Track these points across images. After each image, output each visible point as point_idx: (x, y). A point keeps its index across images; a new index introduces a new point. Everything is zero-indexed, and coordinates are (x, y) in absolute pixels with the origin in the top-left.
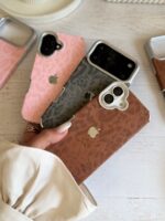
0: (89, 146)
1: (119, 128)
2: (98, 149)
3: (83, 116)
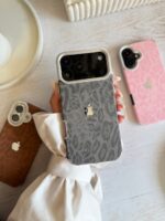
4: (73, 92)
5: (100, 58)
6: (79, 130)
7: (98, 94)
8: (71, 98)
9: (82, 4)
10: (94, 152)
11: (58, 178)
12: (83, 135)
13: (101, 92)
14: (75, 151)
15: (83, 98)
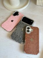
0: (33, 43)
1: (35, 35)
2: (36, 42)
3: (27, 38)
4: (22, 24)
5: (32, 21)
6: (17, 32)
9: (41, 1)
10: (17, 38)
12: (17, 33)
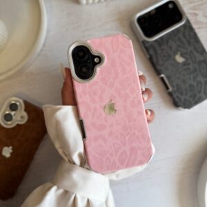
5: (171, 6)
7: (183, 39)
8: (159, 52)
10: (200, 92)
11: (66, 193)
13: (184, 36)
14: (183, 98)
15: (171, 48)
